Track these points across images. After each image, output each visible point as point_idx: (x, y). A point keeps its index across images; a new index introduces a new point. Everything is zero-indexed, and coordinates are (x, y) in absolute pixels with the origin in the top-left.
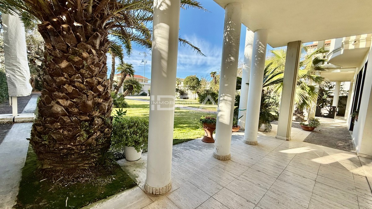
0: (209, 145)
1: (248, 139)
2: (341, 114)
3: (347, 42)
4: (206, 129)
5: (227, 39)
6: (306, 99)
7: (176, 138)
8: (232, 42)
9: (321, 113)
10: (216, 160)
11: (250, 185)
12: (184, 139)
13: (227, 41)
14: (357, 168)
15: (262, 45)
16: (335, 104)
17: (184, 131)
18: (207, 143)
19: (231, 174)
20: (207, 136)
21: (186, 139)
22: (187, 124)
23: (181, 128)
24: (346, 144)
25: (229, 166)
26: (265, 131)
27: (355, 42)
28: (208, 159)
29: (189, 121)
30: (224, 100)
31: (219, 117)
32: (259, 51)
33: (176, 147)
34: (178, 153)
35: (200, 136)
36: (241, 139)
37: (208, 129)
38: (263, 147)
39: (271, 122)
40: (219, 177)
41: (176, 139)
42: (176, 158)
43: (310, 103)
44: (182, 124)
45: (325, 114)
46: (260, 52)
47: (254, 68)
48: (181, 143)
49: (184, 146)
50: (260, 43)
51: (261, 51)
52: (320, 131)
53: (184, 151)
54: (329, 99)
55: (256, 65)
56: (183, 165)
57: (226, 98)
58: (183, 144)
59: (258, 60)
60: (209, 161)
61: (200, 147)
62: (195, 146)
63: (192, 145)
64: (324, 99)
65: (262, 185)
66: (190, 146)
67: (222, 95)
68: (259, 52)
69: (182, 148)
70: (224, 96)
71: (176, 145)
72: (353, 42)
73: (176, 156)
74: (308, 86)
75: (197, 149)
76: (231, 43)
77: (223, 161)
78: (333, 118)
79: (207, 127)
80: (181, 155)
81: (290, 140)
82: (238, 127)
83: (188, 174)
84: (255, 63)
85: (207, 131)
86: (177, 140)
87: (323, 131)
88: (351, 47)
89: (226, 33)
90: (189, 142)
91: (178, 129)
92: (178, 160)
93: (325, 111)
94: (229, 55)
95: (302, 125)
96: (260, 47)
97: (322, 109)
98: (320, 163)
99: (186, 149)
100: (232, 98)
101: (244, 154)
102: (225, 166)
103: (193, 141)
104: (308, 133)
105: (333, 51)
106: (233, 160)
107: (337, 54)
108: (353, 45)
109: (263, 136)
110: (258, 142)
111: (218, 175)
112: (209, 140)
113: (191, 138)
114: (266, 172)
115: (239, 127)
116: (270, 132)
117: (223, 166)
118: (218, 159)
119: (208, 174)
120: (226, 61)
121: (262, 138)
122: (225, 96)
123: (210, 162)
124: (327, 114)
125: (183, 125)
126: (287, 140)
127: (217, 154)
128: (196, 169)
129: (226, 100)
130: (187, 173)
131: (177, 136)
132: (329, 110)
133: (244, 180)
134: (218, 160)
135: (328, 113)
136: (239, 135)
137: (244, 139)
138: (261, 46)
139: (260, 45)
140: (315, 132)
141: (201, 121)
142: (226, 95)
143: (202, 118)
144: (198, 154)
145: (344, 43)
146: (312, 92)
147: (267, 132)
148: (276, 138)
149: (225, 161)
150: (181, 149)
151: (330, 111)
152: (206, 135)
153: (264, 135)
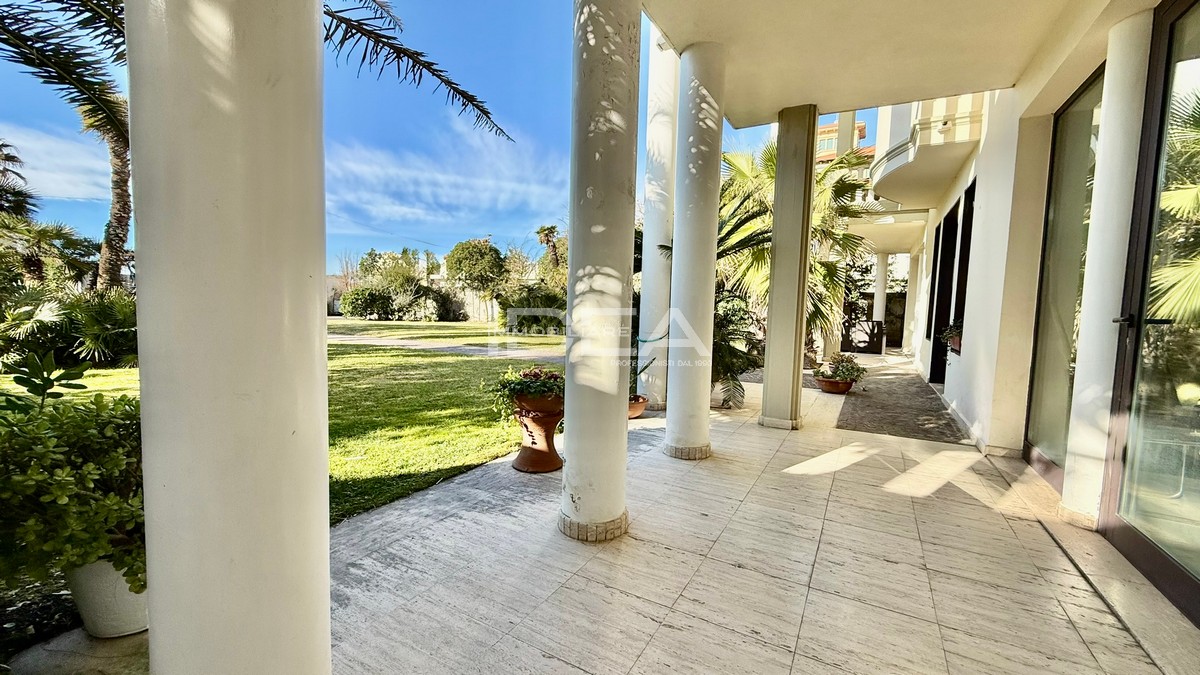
0: (541, 481)
1: (678, 440)
2: (896, 342)
3: (925, 125)
4: (527, 421)
5: (590, 36)
6: (820, 301)
7: (404, 471)
8: (609, 48)
9: (852, 341)
10: (574, 544)
11: (723, 645)
12: (439, 470)
13: (592, 42)
14: (1002, 494)
15: (710, 99)
16: (879, 314)
17: (442, 434)
18: (535, 473)
19: (638, 604)
20: (534, 446)
21: (447, 466)
22: (458, 406)
23: (429, 424)
24: (941, 422)
25: (627, 565)
26: (724, 406)
27: (945, 124)
28: (538, 547)
29: (463, 392)
30: (592, 290)
31: (573, 366)
32: (703, 120)
33: (397, 513)
34: (406, 542)
35: (504, 450)
36: (654, 443)
37: (534, 420)
38: (729, 462)
39: (741, 373)
40: (589, 632)
41: (400, 476)
42: (390, 571)
43: (829, 312)
44: (435, 407)
45: (860, 342)
46: (705, 127)
47: (687, 181)
48: (426, 488)
49: (437, 501)
50: (705, 92)
51: (709, 123)
52: (864, 390)
53: (436, 525)
54: (863, 303)
55: (694, 171)
56: (420, 602)
57: (599, 282)
58: (432, 494)
59: (700, 152)
60: (542, 555)
61: (507, 493)
62: (484, 495)
63: (473, 491)
64: (853, 303)
65: (764, 632)
66: (461, 500)
67: (581, 273)
68: (701, 123)
69: (425, 510)
70: (591, 276)
71: (402, 501)
72: (940, 125)
73: (393, 557)
74: (820, 263)
75: (490, 508)
76: (606, 51)
77: (600, 546)
78: (880, 353)
79: (529, 412)
80: (418, 547)
81: (802, 426)
82: (641, 400)
83: (445, 650)
84: (691, 166)
85: (532, 426)
86: (409, 476)
87: (870, 389)
88: (936, 138)
89: (586, 10)
90: (458, 479)
91: (418, 429)
92: (401, 578)
93: (860, 336)
94: (604, 103)
95: (821, 378)
96: (704, 105)
97: (854, 329)
98: (909, 495)
99: (446, 516)
100: (623, 283)
101: (674, 502)
102: (611, 566)
103: (478, 472)
104: (838, 401)
105: (887, 155)
106: (640, 535)
107: (897, 162)
108: (941, 132)
109: (720, 422)
110: (714, 446)
111: (587, 624)
112: (540, 463)
113: (468, 461)
114: (764, 566)
115: (644, 399)
116: (740, 408)
117: (604, 570)
118: (582, 540)
119: (539, 627)
120: (592, 128)
121: (720, 432)
122: (597, 277)
123: (548, 561)
124: (865, 342)
125: (438, 412)
126: (792, 429)
127: (575, 519)
128: (483, 610)
129: (602, 292)
130: (436, 644)
131: (411, 462)
132: (869, 332)
133: (695, 623)
134: (580, 544)
135: (867, 339)
136: (646, 430)
137: (667, 441)
138: (708, 103)
139: (703, 99)
140: (854, 394)
141: (504, 387)
142: (598, 272)
143: (512, 375)
144: (496, 527)
145: (918, 127)
146: (832, 280)
147: (730, 408)
148: (761, 424)
149: (607, 546)
150: (422, 520)
151: (871, 335)
152: (527, 442)
153: (725, 419)
